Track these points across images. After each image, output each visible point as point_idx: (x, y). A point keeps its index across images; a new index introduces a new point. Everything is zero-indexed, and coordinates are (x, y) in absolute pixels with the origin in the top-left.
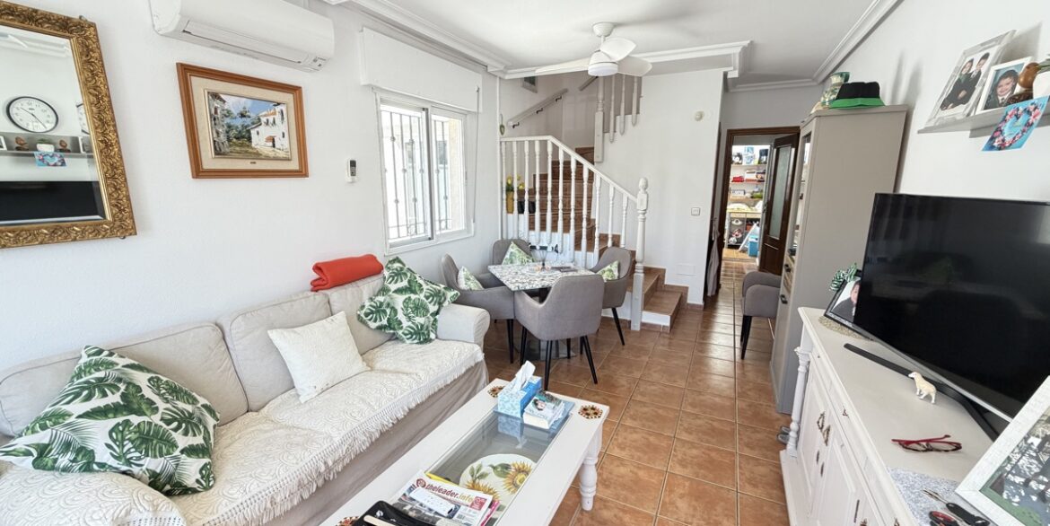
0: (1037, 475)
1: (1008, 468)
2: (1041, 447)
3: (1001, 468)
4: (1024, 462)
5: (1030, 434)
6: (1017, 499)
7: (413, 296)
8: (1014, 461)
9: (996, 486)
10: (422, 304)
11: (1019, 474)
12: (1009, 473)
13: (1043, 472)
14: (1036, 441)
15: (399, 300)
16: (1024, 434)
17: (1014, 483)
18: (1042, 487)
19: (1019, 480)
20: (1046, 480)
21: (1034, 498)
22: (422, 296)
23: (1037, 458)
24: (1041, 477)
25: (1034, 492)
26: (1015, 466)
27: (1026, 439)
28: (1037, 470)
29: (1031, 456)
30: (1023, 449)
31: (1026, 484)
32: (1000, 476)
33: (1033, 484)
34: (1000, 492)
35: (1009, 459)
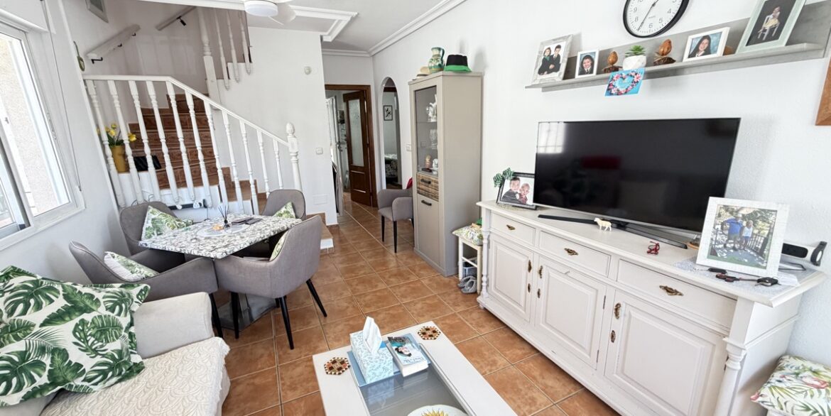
0: (727, 241)
1: (714, 243)
2: (722, 228)
3: (711, 244)
4: (719, 237)
5: (715, 224)
6: (725, 255)
7: (88, 317)
8: (714, 239)
9: (713, 253)
10: (108, 322)
11: (719, 243)
12: (715, 245)
13: (729, 239)
14: (719, 227)
15: (64, 334)
16: (713, 226)
17: (719, 249)
18: (732, 245)
19: (721, 246)
20: (732, 241)
21: (732, 251)
22: (102, 311)
23: (723, 234)
24: (730, 241)
25: (730, 249)
26: (716, 241)
27: (714, 228)
28: (726, 239)
29: (721, 234)
30: (716, 232)
31: (725, 246)
32: (712, 248)
33: (728, 245)
34: (716, 255)
35: (712, 239)
